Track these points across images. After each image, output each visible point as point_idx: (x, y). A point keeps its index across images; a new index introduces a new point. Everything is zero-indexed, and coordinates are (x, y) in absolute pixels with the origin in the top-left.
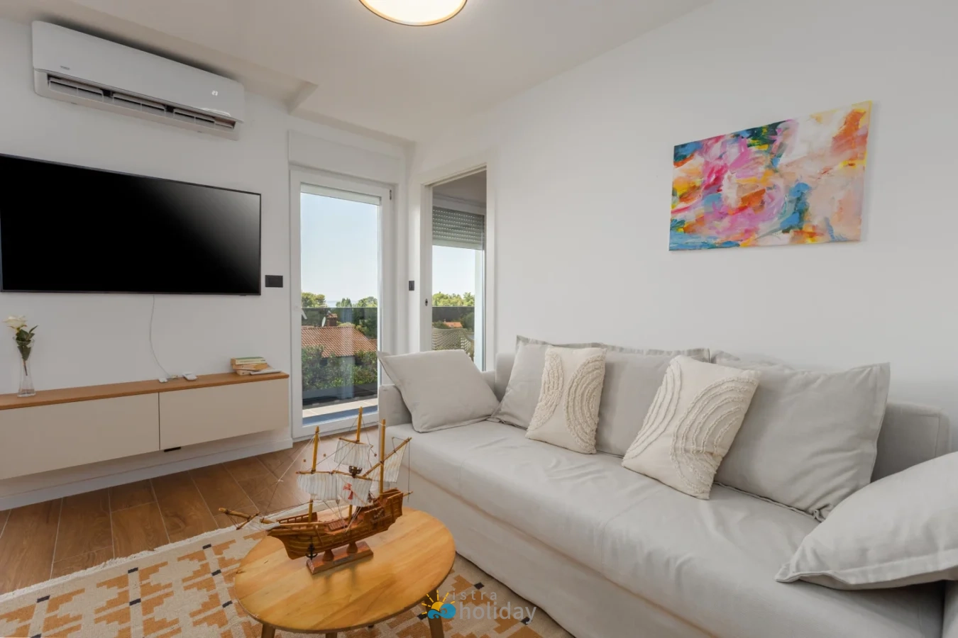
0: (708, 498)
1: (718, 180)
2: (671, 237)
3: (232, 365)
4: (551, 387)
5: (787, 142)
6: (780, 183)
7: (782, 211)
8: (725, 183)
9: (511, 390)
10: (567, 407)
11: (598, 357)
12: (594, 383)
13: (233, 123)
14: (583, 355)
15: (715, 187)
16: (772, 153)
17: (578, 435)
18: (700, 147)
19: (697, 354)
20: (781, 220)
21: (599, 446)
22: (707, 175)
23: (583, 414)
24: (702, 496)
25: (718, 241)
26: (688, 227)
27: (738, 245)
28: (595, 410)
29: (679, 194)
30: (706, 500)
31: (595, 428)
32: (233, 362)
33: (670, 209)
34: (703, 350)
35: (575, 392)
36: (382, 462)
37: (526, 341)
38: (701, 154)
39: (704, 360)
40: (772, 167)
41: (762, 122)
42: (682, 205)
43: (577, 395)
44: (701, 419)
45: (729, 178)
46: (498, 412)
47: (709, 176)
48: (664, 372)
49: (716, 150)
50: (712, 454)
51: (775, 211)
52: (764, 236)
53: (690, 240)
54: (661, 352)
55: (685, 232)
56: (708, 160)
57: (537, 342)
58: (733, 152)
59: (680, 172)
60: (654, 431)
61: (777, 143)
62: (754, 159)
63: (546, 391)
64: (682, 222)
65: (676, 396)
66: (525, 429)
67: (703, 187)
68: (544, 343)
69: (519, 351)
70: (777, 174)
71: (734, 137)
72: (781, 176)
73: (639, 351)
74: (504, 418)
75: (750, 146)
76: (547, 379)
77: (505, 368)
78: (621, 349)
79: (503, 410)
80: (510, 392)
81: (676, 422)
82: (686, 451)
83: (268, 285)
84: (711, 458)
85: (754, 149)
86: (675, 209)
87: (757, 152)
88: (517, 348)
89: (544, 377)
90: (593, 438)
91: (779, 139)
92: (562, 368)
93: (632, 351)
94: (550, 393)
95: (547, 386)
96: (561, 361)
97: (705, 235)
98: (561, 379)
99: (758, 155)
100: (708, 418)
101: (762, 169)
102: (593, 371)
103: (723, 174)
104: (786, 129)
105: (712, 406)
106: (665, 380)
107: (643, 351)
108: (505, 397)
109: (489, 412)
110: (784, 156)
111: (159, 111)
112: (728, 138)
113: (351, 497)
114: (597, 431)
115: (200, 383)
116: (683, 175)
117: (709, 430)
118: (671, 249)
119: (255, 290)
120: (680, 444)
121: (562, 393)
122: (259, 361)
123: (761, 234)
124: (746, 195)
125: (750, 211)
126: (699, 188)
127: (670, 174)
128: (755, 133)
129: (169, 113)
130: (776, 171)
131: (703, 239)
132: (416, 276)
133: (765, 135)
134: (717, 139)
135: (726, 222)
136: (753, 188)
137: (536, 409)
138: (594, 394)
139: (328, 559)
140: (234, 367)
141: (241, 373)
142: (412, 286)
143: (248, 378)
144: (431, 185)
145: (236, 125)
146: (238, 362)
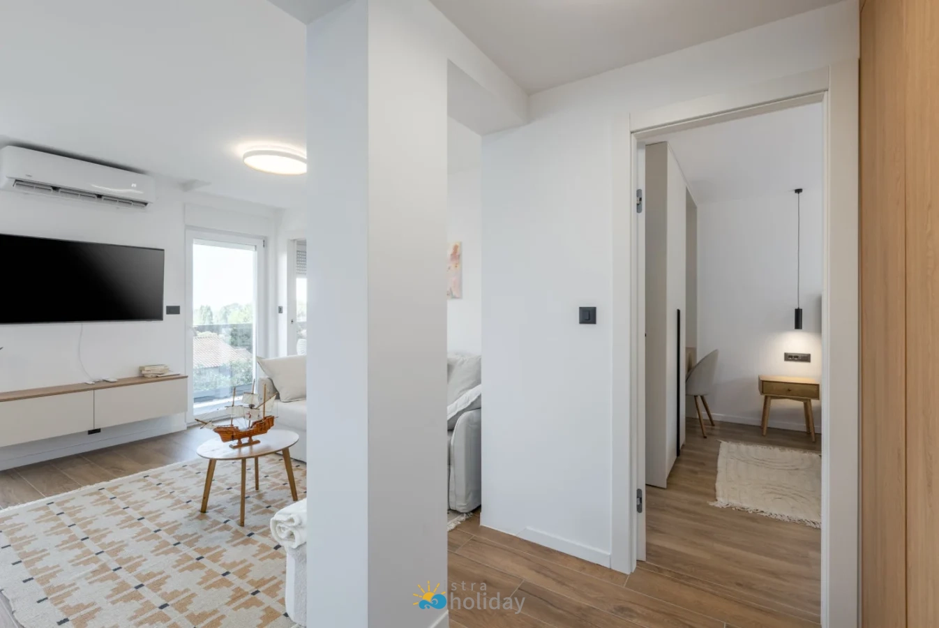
3: (141, 371)
13: (146, 204)
32: (141, 369)
36: (264, 402)
83: (168, 313)
111: (92, 198)
113: (250, 417)
115: (119, 383)
119: (160, 318)
122: (163, 367)
129: (99, 199)
132: (283, 302)
139: (240, 442)
140: (143, 372)
141: (149, 376)
142: (280, 310)
143: (156, 379)
144: (294, 240)
145: (148, 205)
146: (146, 369)
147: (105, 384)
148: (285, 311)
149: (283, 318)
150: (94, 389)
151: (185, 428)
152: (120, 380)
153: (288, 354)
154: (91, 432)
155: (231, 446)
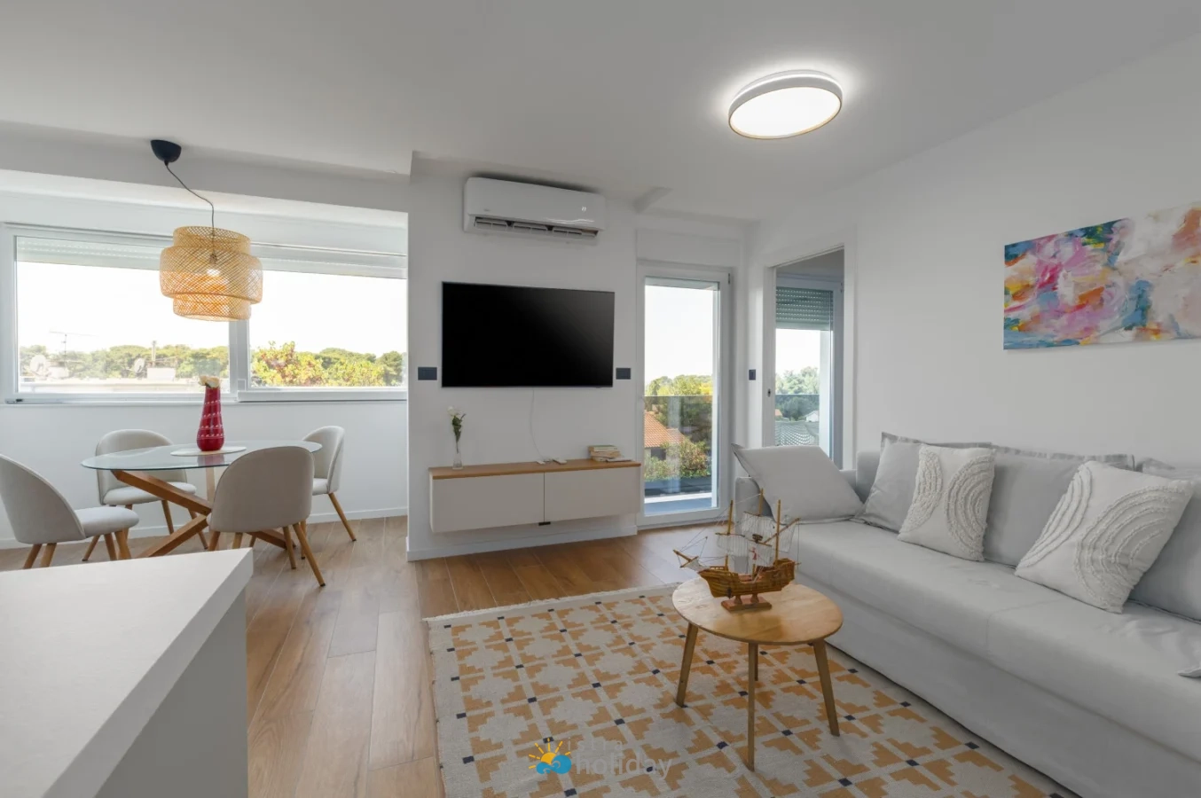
0: (1120, 612)
1: (1053, 278)
2: (1005, 336)
3: (590, 452)
4: (927, 488)
5: (1126, 240)
6: (1119, 281)
7: (1124, 308)
8: (1061, 282)
9: (877, 492)
10: (948, 510)
11: (986, 458)
12: (981, 486)
13: (595, 232)
14: (965, 455)
15: (1050, 286)
16: (1109, 252)
17: (961, 540)
18: (1032, 246)
19: (1118, 461)
20: (1124, 317)
21: (988, 554)
22: (1040, 274)
23: (967, 519)
24: (1111, 609)
25: (1056, 339)
26: (1022, 325)
27: (1078, 343)
28: (982, 514)
29: (1011, 292)
30: (1118, 613)
31: (982, 534)
32: (590, 449)
33: (1003, 308)
34: (1126, 456)
35: (957, 494)
36: (776, 534)
37: (893, 438)
38: (1034, 254)
39: (1127, 468)
40: (1110, 265)
41: (1097, 220)
42: (1016, 303)
43: (960, 497)
44: (1114, 529)
45: (1065, 276)
46: (862, 513)
47: (1044, 275)
48: (1071, 479)
49: (1049, 249)
50: (1126, 566)
51: (1116, 309)
52: (1103, 334)
53: (1026, 339)
54: (1071, 457)
55: (1020, 330)
56: (1041, 258)
57: (907, 440)
58: (1068, 251)
59: (1012, 271)
60: (1054, 540)
61: (1114, 242)
62: (1089, 257)
63: (921, 491)
64: (1016, 321)
65: (1084, 504)
66: (896, 532)
67: (1038, 286)
68: (916, 442)
69: (885, 449)
70: (1116, 272)
71: (1067, 236)
72: (1120, 274)
73: (1040, 454)
74: (872, 520)
75: (1084, 244)
76: (922, 479)
77: (868, 467)
78: (1018, 452)
79: (867, 511)
80: (875, 492)
81: (1082, 532)
82: (1093, 561)
83: (618, 378)
84: (1125, 571)
85: (1090, 247)
86: (1008, 308)
87: (1093, 251)
88: (882, 446)
89: (919, 478)
90: (980, 545)
91: (1115, 238)
92: (940, 469)
93: (1031, 454)
94: (927, 493)
95: (922, 487)
96: (939, 460)
97: (1042, 332)
98: (939, 480)
99: (1093, 254)
100: (1123, 528)
101: (1099, 267)
102: (979, 473)
103: (1058, 272)
104: (1122, 227)
105: (1129, 517)
106: (1070, 486)
107: (1046, 455)
108: (869, 498)
109: (852, 512)
110: (1121, 254)
111: (543, 231)
112: (1062, 237)
113: (755, 558)
114: (984, 537)
115: (569, 466)
116: (1015, 274)
117: (1124, 541)
118: (1005, 348)
119: (609, 383)
120: (1086, 555)
121: (941, 495)
122: (611, 449)
123: (1102, 332)
124: (1083, 293)
125: (1088, 308)
126: (1033, 287)
127: (1001, 273)
128: (1090, 232)
129: (549, 232)
130: (1114, 269)
131: (1040, 338)
132: (757, 365)
133: (1101, 234)
134: (1050, 238)
135: (1064, 320)
136: (1091, 286)
137: (910, 511)
138: (981, 497)
139: (739, 601)
140: (592, 454)
141: (599, 459)
142: (752, 375)
143: (605, 464)
144: (774, 267)
145: (599, 233)
146: (596, 450)
147: (553, 466)
148: (759, 375)
149: (757, 387)
150: (543, 471)
151: (635, 533)
152: (569, 462)
153: (763, 444)
154: (541, 524)
155: (724, 604)
